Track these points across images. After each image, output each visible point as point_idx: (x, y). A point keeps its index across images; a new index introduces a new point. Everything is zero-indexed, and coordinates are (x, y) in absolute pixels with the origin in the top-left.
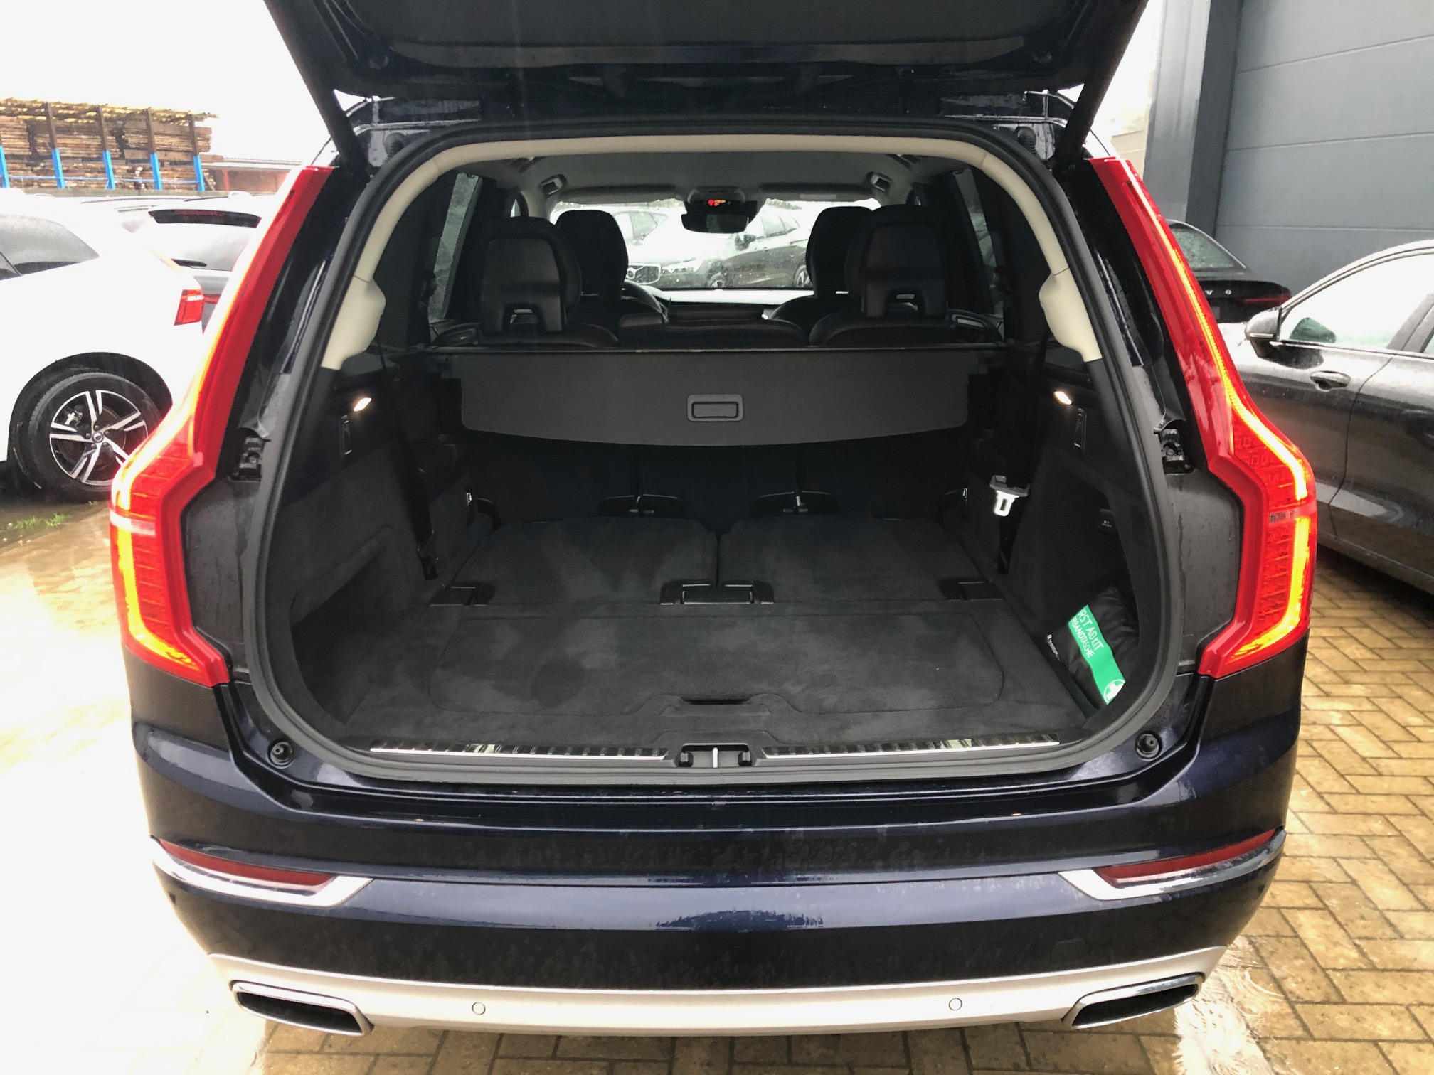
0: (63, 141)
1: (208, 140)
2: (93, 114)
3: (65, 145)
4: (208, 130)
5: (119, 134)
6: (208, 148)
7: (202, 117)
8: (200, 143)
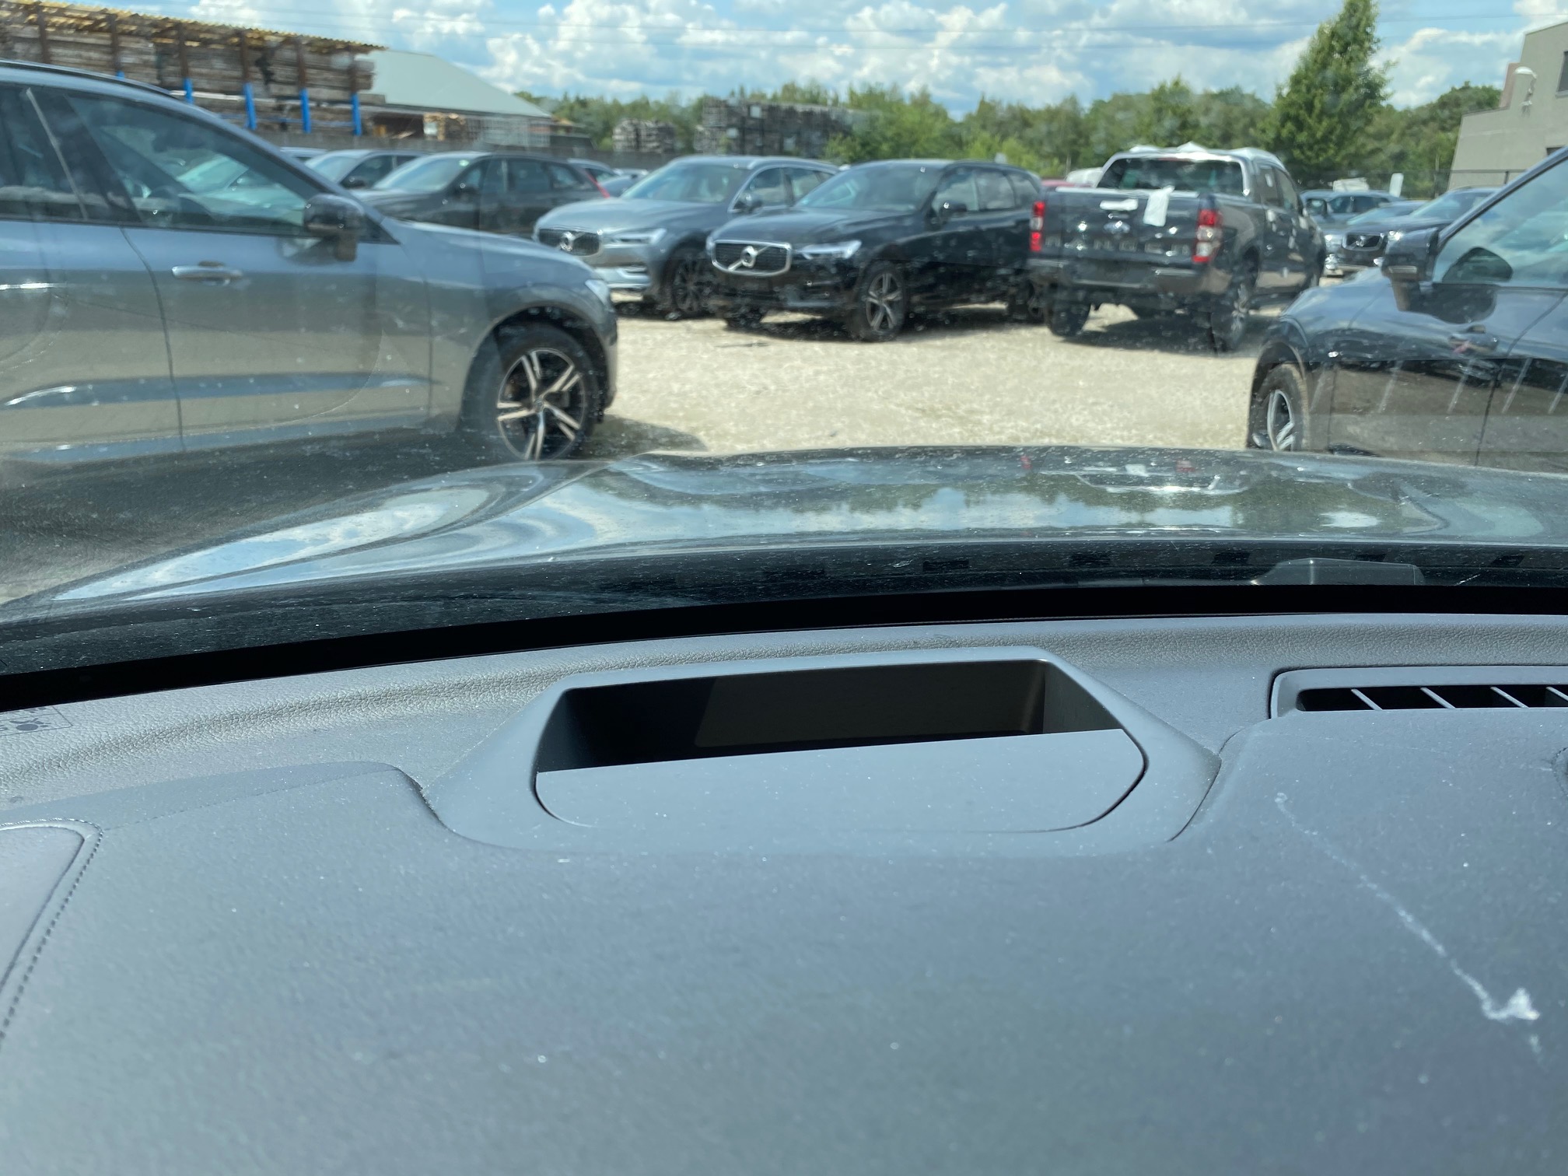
0: (197, 70)
1: (368, 77)
2: (236, 40)
3: (201, 75)
4: (371, 65)
5: (262, 63)
6: (369, 87)
7: (366, 48)
8: (361, 81)
